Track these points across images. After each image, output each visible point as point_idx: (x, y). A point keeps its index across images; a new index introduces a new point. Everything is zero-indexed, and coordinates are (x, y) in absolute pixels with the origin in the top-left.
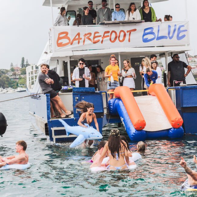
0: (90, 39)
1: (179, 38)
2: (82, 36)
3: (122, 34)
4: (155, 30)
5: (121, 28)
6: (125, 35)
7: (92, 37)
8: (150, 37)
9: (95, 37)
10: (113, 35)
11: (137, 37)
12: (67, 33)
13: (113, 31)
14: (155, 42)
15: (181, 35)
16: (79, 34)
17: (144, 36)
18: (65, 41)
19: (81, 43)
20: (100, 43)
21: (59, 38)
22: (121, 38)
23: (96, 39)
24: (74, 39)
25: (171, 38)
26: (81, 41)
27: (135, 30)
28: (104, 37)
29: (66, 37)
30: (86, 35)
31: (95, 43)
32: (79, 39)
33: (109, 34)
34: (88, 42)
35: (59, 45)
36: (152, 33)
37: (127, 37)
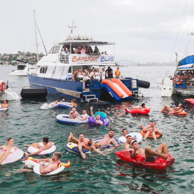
0: (84, 60)
1: (112, 61)
2: (81, 58)
3: (95, 58)
4: (105, 58)
5: (94, 56)
6: (95, 59)
7: (84, 59)
8: (103, 60)
9: (85, 59)
10: (92, 59)
11: (99, 59)
12: (76, 57)
13: (91, 57)
14: (105, 62)
15: (113, 60)
16: (80, 57)
17: (101, 59)
18: (75, 60)
19: (81, 61)
20: (87, 61)
21: (73, 59)
22: (94, 60)
23: (86, 60)
24: (78, 59)
25: (109, 61)
26: (81, 60)
27: (99, 57)
28: (89, 59)
29: (76, 58)
30: (82, 58)
31: (85, 61)
32: (80, 59)
33: (90, 58)
34: (83, 60)
35: (73, 61)
36: (104, 58)
37: (96, 60)
